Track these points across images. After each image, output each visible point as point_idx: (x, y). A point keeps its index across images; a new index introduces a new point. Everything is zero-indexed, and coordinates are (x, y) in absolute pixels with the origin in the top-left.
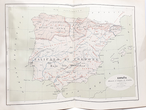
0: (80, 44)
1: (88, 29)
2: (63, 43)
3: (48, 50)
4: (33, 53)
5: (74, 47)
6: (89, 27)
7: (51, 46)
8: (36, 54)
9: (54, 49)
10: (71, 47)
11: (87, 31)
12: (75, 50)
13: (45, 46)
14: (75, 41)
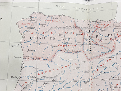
0: (103, 65)
1: (117, 39)
2: (72, 65)
3: (46, 80)
4: (18, 86)
5: (90, 70)
6: (119, 35)
7: (52, 71)
8: (24, 86)
9: (57, 77)
10: (86, 72)
11: (115, 43)
12: (94, 76)
13: (40, 72)
14: (93, 61)
